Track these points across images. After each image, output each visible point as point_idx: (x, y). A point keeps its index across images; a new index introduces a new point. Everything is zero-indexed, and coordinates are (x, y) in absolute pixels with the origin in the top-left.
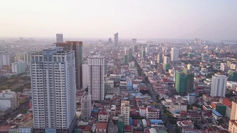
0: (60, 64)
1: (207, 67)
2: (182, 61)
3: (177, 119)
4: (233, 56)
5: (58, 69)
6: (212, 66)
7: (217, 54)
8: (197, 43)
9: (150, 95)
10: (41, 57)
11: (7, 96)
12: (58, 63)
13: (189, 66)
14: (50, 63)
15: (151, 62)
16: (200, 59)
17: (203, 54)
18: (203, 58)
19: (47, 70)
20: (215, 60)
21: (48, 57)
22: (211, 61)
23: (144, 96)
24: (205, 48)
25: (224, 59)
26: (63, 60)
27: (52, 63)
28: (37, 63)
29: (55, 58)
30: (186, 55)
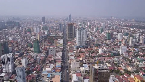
1: (117, 31)
2: (106, 29)
3: (109, 45)
6: (119, 31)
7: (121, 26)
8: (112, 19)
11: (62, 40)
13: (110, 31)
15: (94, 30)
16: (114, 28)
17: (115, 26)
18: (115, 28)
20: (120, 28)
22: (118, 29)
24: (116, 22)
25: (124, 28)
30: (107, 26)
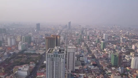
0: (62, 59)
1: (125, 46)
2: (110, 42)
4: (137, 38)
5: (60, 61)
6: (127, 45)
7: (128, 37)
8: (115, 27)
9: (98, 67)
10: (52, 55)
12: (61, 58)
14: (56, 58)
15: (93, 43)
16: (120, 40)
19: (55, 62)
21: (56, 55)
23: (96, 68)
24: (120, 31)
25: (133, 40)
26: (63, 57)
27: (57, 58)
28: (50, 58)
29: (59, 55)
30: (111, 37)
